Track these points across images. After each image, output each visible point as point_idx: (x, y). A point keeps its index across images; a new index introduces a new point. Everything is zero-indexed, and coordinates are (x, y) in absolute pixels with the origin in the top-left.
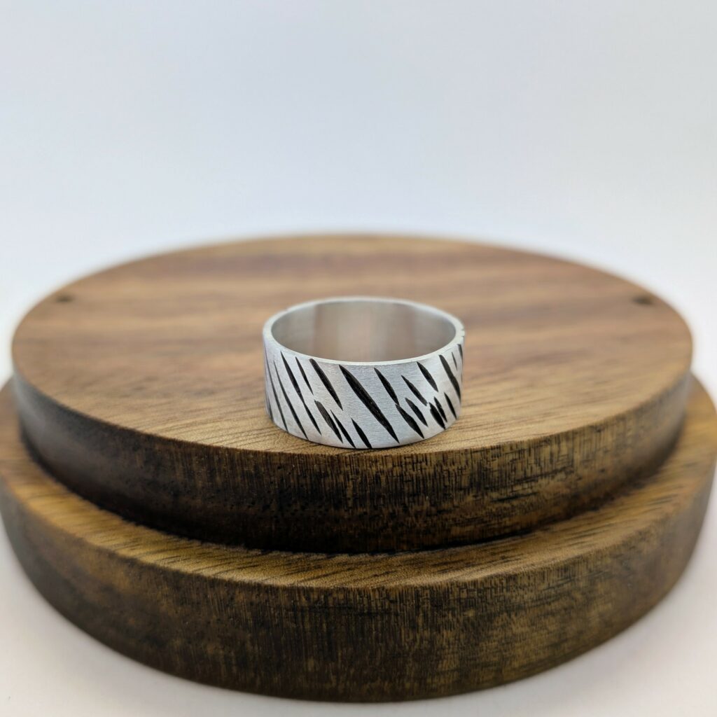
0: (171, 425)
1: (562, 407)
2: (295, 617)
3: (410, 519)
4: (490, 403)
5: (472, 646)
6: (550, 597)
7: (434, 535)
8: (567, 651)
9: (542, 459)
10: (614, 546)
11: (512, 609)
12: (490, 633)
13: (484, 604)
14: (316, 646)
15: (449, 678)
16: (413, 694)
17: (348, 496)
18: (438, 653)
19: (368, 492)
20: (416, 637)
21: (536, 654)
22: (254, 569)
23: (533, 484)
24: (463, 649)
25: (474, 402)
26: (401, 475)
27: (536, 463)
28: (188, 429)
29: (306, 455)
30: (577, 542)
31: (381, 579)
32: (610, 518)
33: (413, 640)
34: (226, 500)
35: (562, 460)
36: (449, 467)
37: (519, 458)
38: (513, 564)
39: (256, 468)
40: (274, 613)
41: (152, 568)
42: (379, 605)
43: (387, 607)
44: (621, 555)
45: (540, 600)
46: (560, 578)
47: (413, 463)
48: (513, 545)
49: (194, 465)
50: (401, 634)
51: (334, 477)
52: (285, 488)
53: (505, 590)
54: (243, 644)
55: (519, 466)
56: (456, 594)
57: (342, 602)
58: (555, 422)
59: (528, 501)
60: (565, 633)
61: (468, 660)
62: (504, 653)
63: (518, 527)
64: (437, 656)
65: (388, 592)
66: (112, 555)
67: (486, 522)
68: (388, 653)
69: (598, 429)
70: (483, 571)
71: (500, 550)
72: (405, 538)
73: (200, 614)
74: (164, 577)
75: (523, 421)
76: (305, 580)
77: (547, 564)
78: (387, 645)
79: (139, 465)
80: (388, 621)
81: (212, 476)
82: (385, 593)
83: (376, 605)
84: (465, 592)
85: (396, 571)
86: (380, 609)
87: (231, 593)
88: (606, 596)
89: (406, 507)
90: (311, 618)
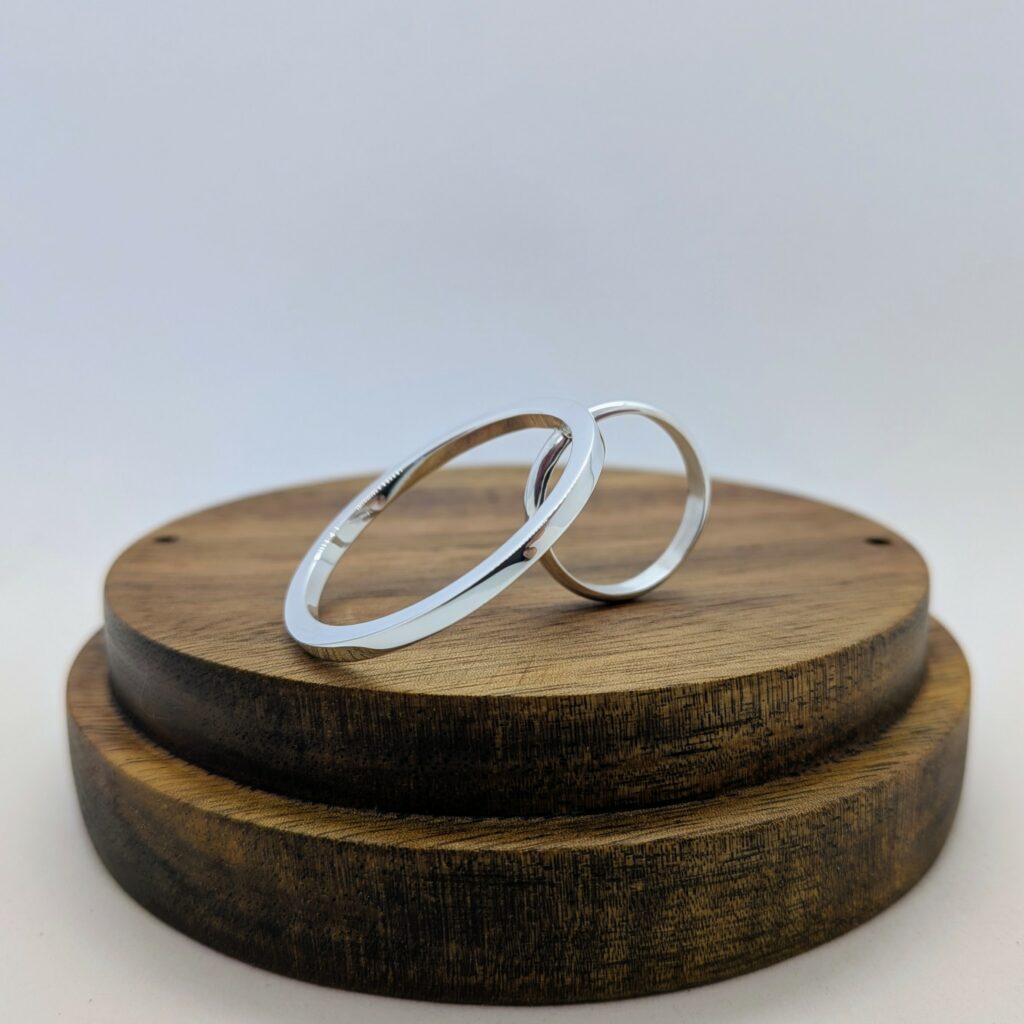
1: (750, 651)
2: (435, 887)
3: (569, 774)
4: (666, 647)
5: (643, 930)
6: (735, 872)
7: (598, 795)
8: (765, 950)
9: (722, 707)
10: (812, 813)
11: (690, 884)
12: (664, 913)
13: (654, 876)
14: (459, 926)
15: (618, 974)
16: (575, 994)
17: (497, 746)
18: (603, 938)
19: (520, 741)
20: (575, 915)
21: (725, 949)
22: (389, 832)
23: (713, 736)
24: (633, 933)
25: (649, 646)
26: (557, 721)
27: (714, 711)
29: (448, 697)
31: (534, 842)
33: (572, 919)
34: (358, 753)
35: (746, 709)
36: (612, 711)
37: (694, 704)
38: (688, 829)
39: (393, 713)
40: (410, 884)
41: (271, 832)
42: (531, 872)
43: (540, 875)
44: (824, 826)
45: (723, 874)
46: (745, 848)
47: (571, 707)
49: (323, 712)
50: (557, 910)
51: (481, 723)
52: (426, 736)
53: (678, 858)
54: (375, 925)
56: (620, 861)
57: (489, 868)
58: (739, 666)
59: (708, 757)
60: (759, 924)
61: (639, 950)
62: (684, 944)
63: (699, 790)
64: (602, 941)
65: (542, 855)
66: (224, 820)
67: (659, 781)
68: (543, 935)
69: (790, 674)
70: (653, 835)
71: (675, 814)
72: (563, 798)
73: (324, 888)
74: (283, 843)
75: (700, 665)
76: (446, 843)
77: (728, 829)
78: (542, 925)
79: (258, 715)
80: (542, 894)
81: (343, 724)
82: (538, 858)
83: (528, 872)
84: (631, 859)
85: (552, 835)
86: (532, 877)
87: (361, 859)
88: (809, 879)
89: (563, 759)
90: (452, 889)
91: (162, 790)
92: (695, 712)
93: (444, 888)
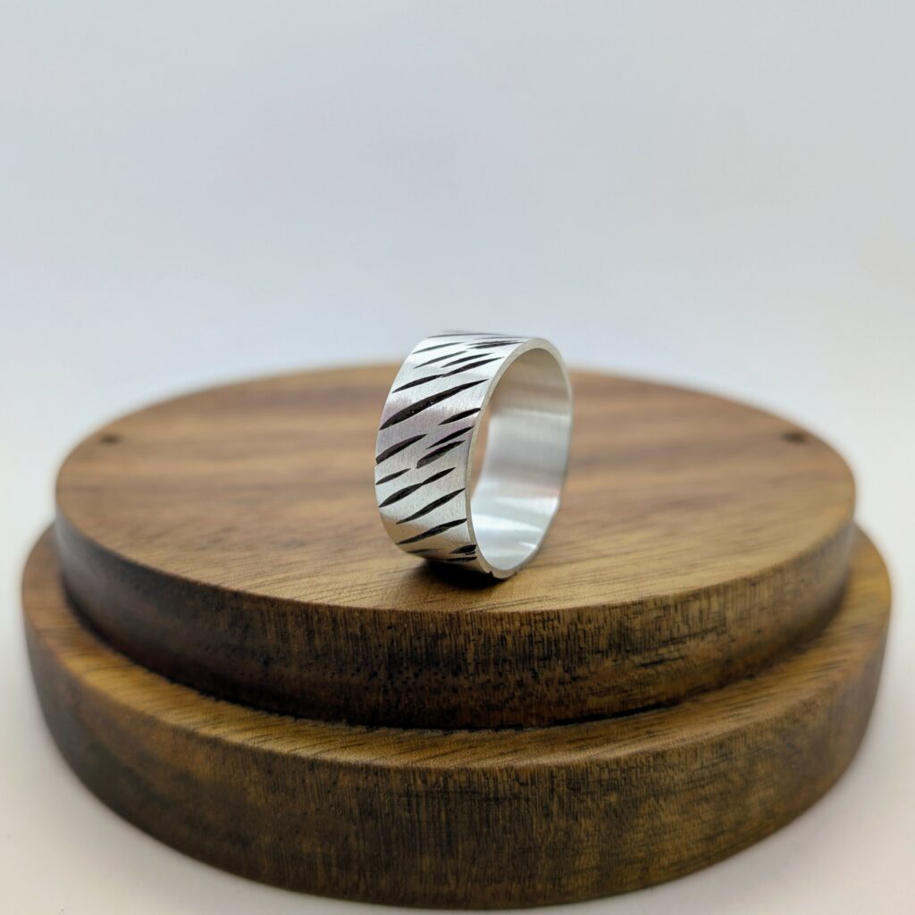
0: (261, 580)
1: (711, 557)
2: (409, 804)
3: (540, 687)
4: (626, 553)
5: (614, 838)
6: (703, 779)
7: (567, 706)
8: (723, 846)
9: (691, 616)
10: (776, 718)
11: (660, 793)
12: (635, 822)
13: (628, 787)
14: (433, 839)
15: (587, 879)
16: (545, 898)
17: (469, 661)
18: (576, 847)
19: (492, 655)
20: (549, 827)
21: (688, 850)
22: (360, 748)
23: (680, 646)
24: (604, 841)
25: (608, 553)
26: (530, 636)
27: (683, 621)
28: (280, 585)
29: (420, 613)
30: (732, 714)
31: (509, 758)
32: (769, 687)
33: (546, 831)
34: (326, 667)
35: (713, 618)
36: (585, 626)
37: (665, 616)
38: (660, 740)
39: (362, 628)
40: (385, 799)
41: (239, 749)
42: (507, 788)
43: (516, 791)
44: (784, 729)
45: (692, 781)
46: (715, 755)
47: (544, 622)
48: (659, 718)
49: (289, 626)
50: (532, 824)
51: (453, 639)
52: (396, 651)
53: (652, 770)
54: (346, 839)
55: (664, 625)
56: (596, 775)
57: (464, 785)
58: (703, 575)
59: (674, 666)
60: (721, 824)
61: (609, 855)
62: (651, 848)
63: (664, 698)
64: (573, 850)
65: (518, 772)
66: (190, 735)
67: (627, 691)
68: (517, 847)
69: (752, 582)
70: (626, 747)
71: (644, 724)
72: (534, 711)
73: (295, 803)
74: (253, 759)
75: (666, 573)
76: (420, 760)
77: (699, 739)
78: (516, 838)
79: (222, 628)
80: (518, 808)
81: (311, 639)
82: (514, 774)
83: (504, 788)
84: (606, 773)
85: (525, 749)
86: (508, 792)
87: (333, 776)
88: (767, 779)
89: (535, 673)
90: (427, 804)
91: (125, 701)
93: (418, 804)
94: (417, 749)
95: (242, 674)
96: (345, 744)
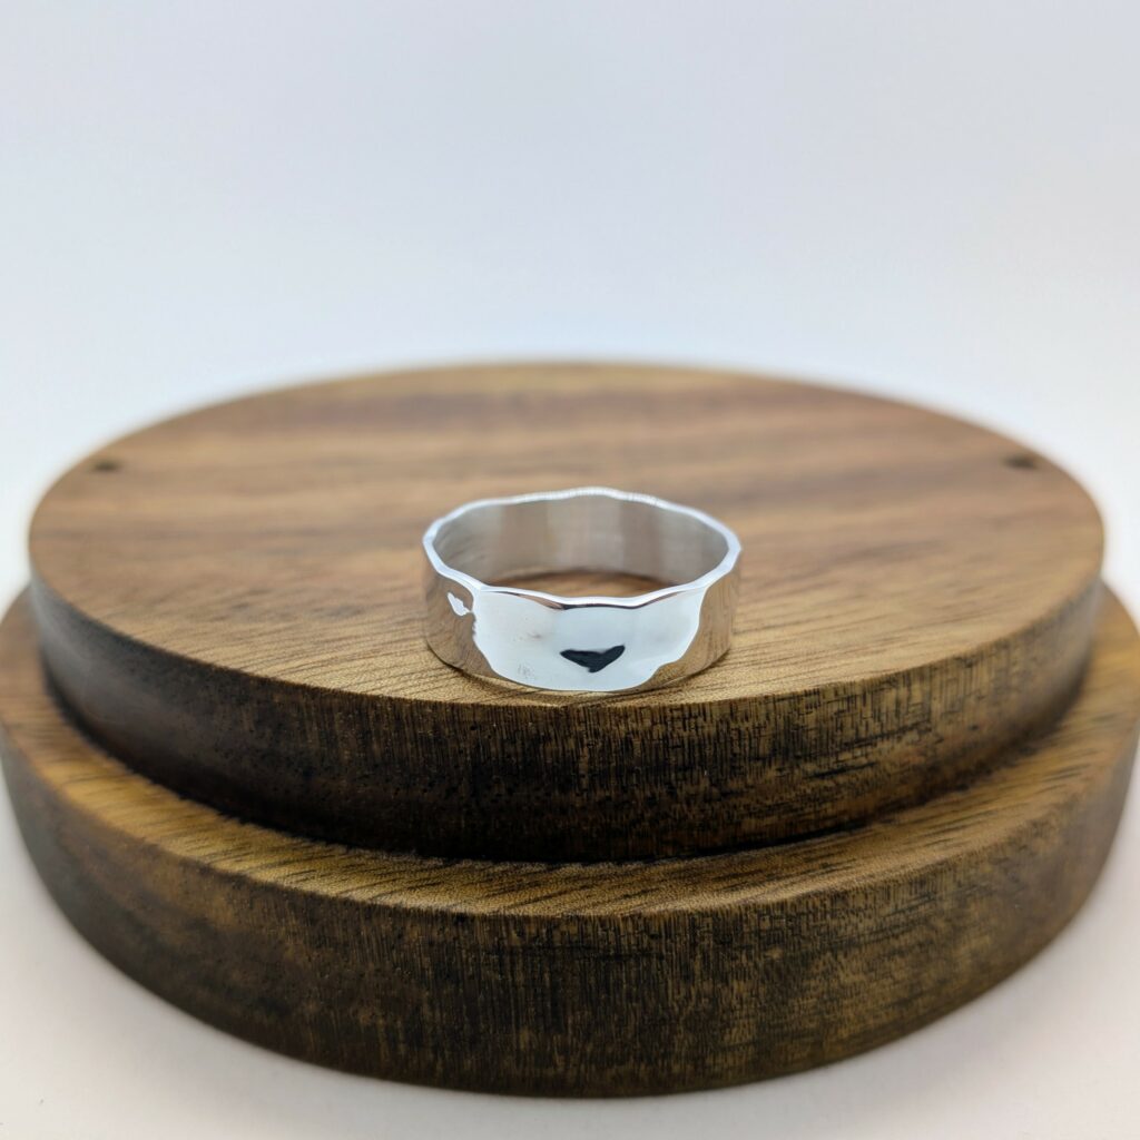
0: (296, 663)
1: (911, 628)
2: (501, 963)
3: (679, 806)
4: (797, 623)
5: (777, 1005)
6: (898, 926)
7: (716, 831)
8: (921, 1011)
9: (884, 710)
10: (996, 845)
11: (840, 946)
12: (805, 983)
13: (796, 939)
14: (533, 1009)
15: (741, 1057)
16: (684, 1083)
17: (582, 772)
18: (725, 1017)
19: (613, 764)
20: (690, 992)
21: (876, 1017)
22: (434, 889)
23: (869, 749)
24: (764, 1009)
25: (772, 622)
26: (665, 738)
27: (873, 717)
28: (325, 669)
29: (515, 708)
31: (636, 902)
32: (985, 803)
33: (685, 997)
34: (387, 781)
35: (913, 712)
36: (740, 724)
37: (849, 709)
38: (841, 876)
39: (436, 728)
40: (467, 958)
41: (271, 889)
43: (645, 946)
44: (1006, 859)
45: (882, 931)
46: (913, 897)
47: (684, 719)
48: (838, 846)
49: (337, 726)
50: (666, 988)
51: (560, 743)
52: (482, 760)
53: (828, 917)
54: (418, 1009)
56: (753, 924)
57: (575, 938)
58: (902, 653)
59: (860, 776)
60: (919, 983)
61: (770, 1027)
62: (827, 1016)
63: (846, 818)
64: (722, 1021)
65: (648, 920)
66: (206, 871)
67: (796, 810)
68: (646, 1018)
69: (968, 662)
70: (795, 886)
71: (818, 854)
72: (670, 838)
73: (347, 961)
74: (289, 904)
75: (851, 651)
76: (516, 905)
77: (893, 875)
78: (645, 1007)
79: (246, 728)
80: (648, 969)
81: (366, 744)
82: (641, 922)
83: (629, 942)
84: (767, 921)
85: (658, 889)
86: (634, 948)
87: (398, 927)
88: (982, 924)
89: (672, 787)
90: (525, 964)
91: (118, 824)
92: (849, 720)
94: (511, 890)
95: (275, 789)
96: (414, 885)
